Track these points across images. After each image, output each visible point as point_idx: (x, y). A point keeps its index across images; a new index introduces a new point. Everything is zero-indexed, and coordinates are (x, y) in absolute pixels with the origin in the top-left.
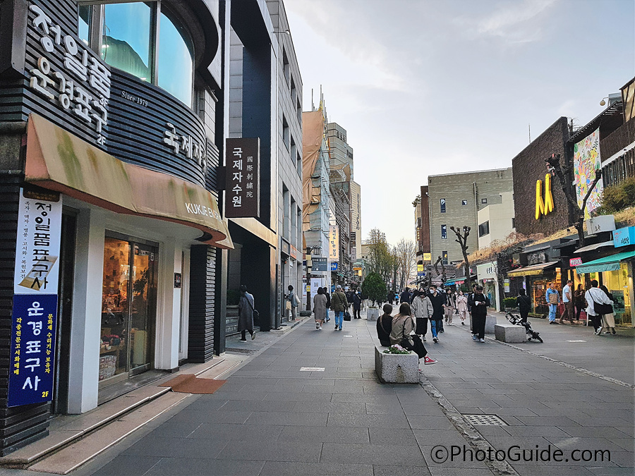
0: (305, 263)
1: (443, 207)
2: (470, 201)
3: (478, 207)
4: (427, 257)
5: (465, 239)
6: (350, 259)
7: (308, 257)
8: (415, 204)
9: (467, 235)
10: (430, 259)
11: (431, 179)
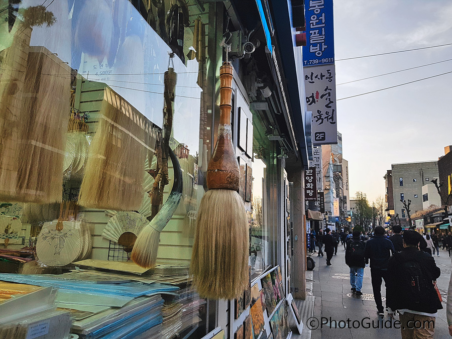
0: (325, 219)
1: (401, 183)
2: (418, 179)
3: (423, 183)
4: (392, 212)
5: (408, 206)
6: (343, 212)
7: (327, 216)
8: (385, 177)
9: (409, 204)
10: (394, 214)
11: (393, 166)
